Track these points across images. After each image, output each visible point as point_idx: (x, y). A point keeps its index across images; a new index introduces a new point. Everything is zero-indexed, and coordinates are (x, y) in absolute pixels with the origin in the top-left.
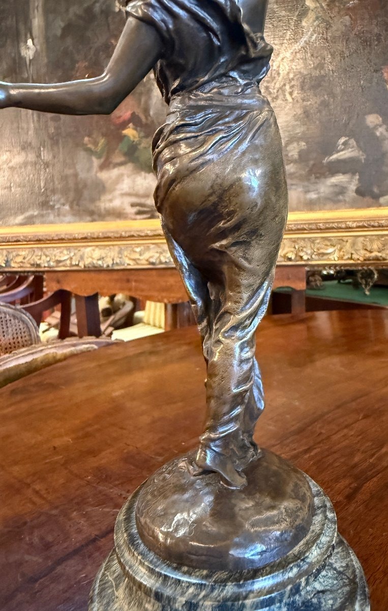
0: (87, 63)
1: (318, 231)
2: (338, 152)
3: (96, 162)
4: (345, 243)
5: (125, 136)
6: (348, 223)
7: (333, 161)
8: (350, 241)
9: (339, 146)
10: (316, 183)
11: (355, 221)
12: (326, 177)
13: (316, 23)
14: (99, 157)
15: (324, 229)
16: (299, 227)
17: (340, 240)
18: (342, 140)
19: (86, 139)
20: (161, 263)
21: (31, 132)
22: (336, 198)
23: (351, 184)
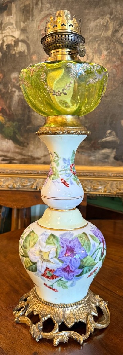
1: (94, 177)
2: (106, 137)
4: (107, 184)
6: (109, 174)
7: (104, 142)
8: (110, 183)
9: (107, 134)
10: (94, 152)
11: (112, 173)
12: (99, 149)
15: (97, 176)
16: (85, 174)
17: (105, 182)
18: (109, 131)
20: (14, 188)
22: (104, 160)
23: (112, 154)
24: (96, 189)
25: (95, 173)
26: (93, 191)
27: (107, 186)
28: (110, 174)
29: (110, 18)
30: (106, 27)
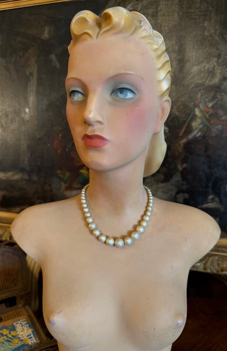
0: (61, 128)
2: (208, 203)
3: (63, 185)
5: (81, 173)
9: (208, 200)
13: (201, 126)
14: (65, 183)
18: (211, 197)
19: (59, 171)
21: (26, 162)
27: (207, 262)
29: (217, 62)
30: (211, 73)
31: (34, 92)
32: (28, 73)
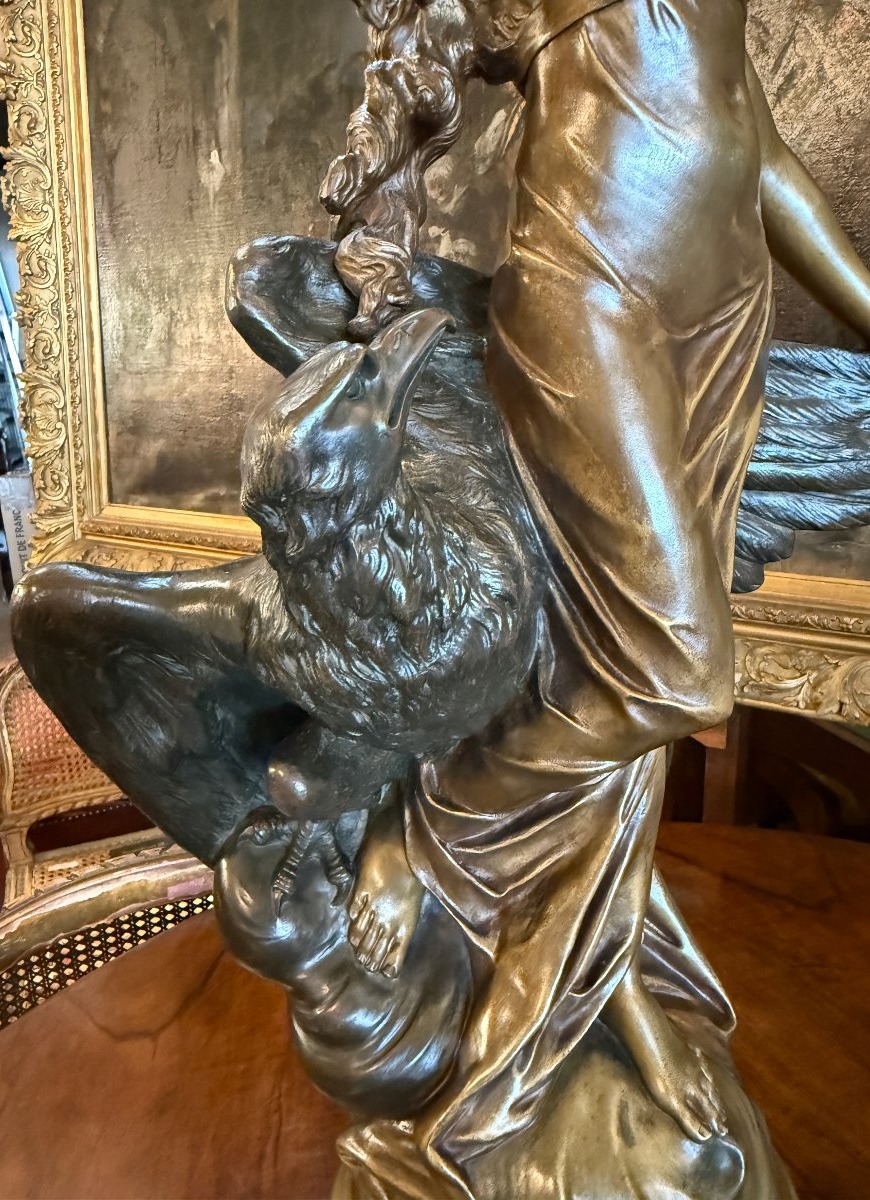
24: (771, 690)
25: (775, 606)
26: (756, 692)
27: (827, 678)
28: (851, 621)
31: (233, 87)
32: (212, 26)
